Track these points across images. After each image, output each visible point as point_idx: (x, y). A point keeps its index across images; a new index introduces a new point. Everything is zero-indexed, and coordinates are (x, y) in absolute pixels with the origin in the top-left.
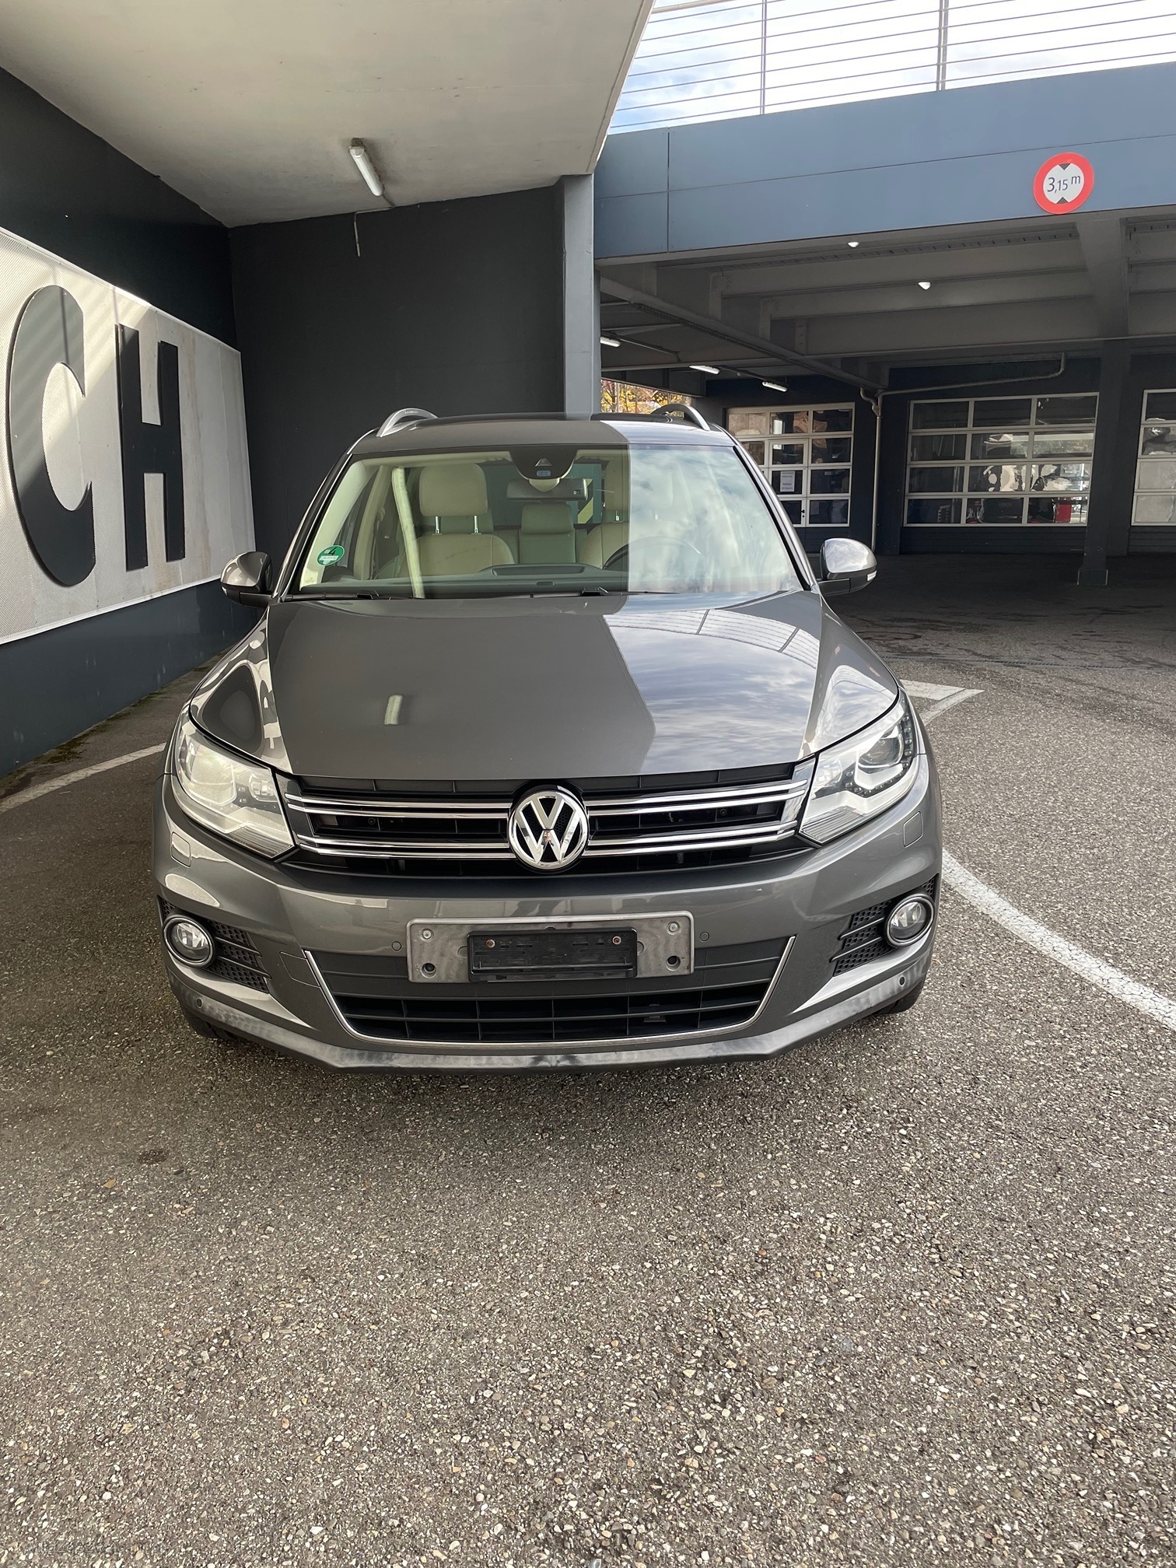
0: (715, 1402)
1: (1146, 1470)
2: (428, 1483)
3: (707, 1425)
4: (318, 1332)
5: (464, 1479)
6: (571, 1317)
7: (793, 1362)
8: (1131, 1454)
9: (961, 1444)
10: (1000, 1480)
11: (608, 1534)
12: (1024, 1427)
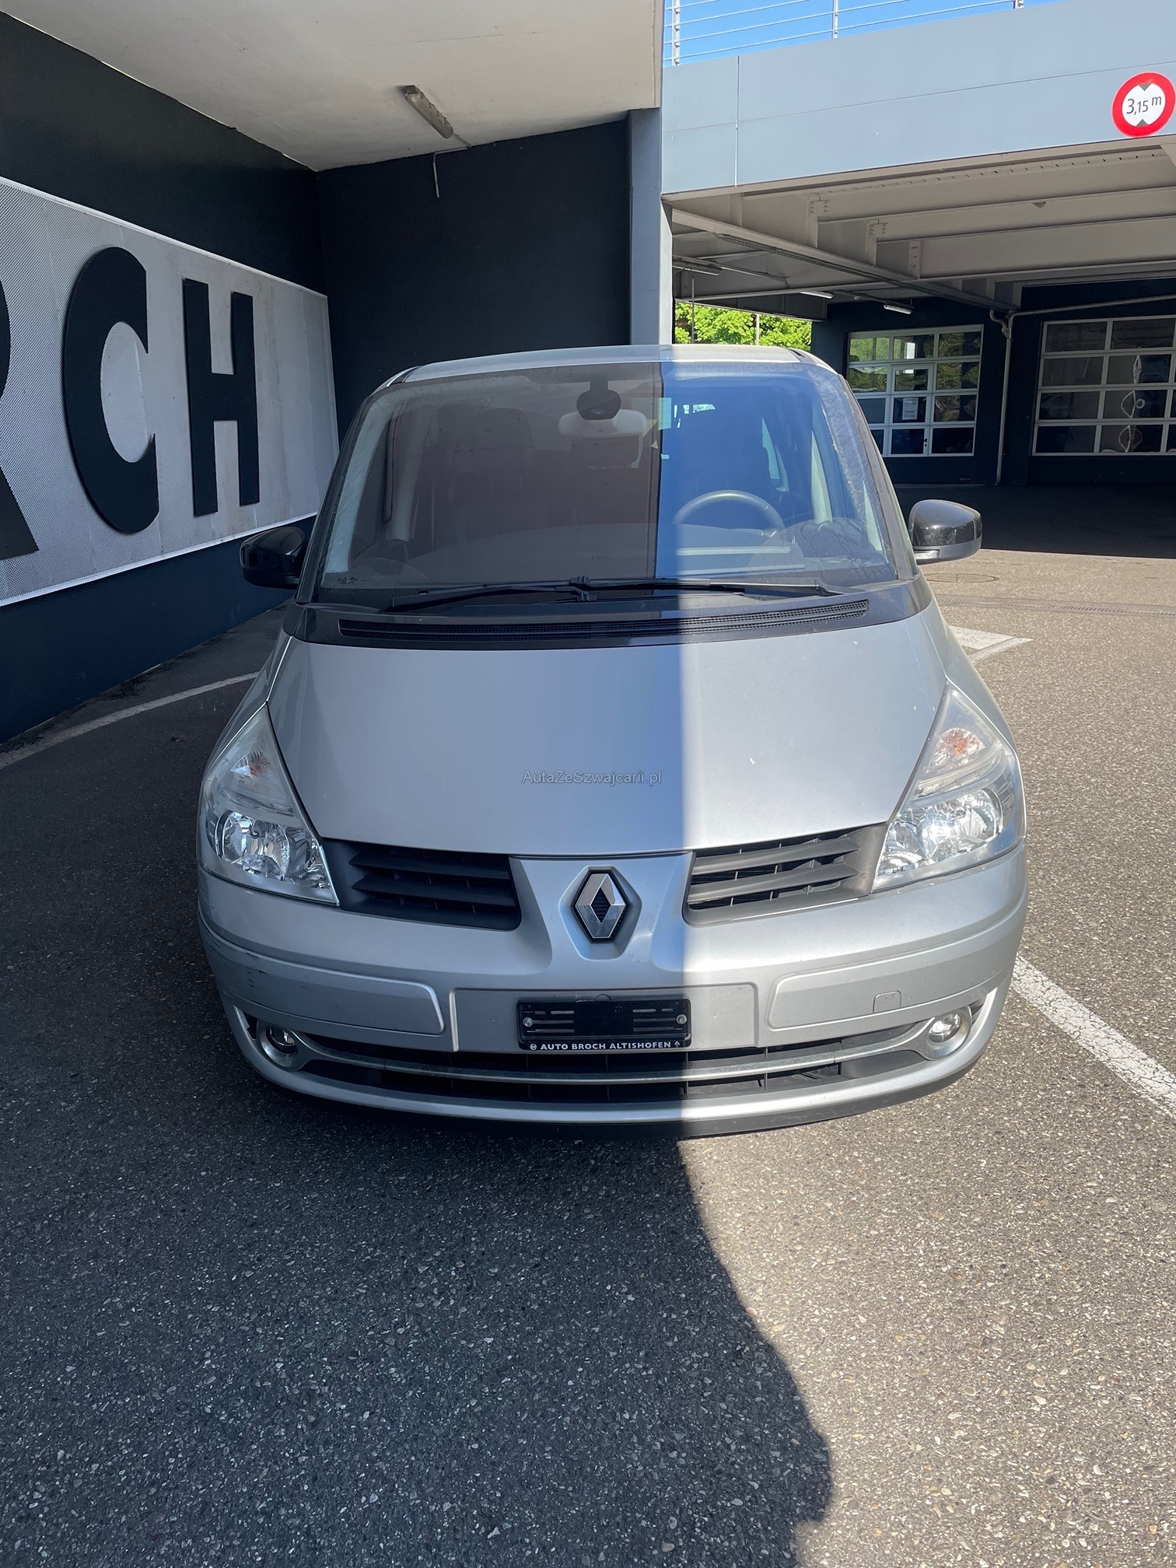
0: (433, 1293)
1: (772, 1381)
2: (171, 1340)
3: (417, 1313)
4: (134, 1214)
5: (201, 1340)
6: (346, 1217)
7: (513, 1266)
8: (766, 1365)
9: (623, 1345)
10: (641, 1376)
11: (297, 1392)
12: (685, 1334)
